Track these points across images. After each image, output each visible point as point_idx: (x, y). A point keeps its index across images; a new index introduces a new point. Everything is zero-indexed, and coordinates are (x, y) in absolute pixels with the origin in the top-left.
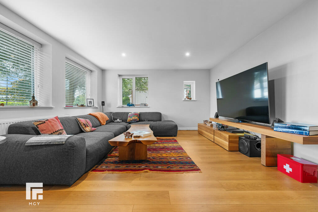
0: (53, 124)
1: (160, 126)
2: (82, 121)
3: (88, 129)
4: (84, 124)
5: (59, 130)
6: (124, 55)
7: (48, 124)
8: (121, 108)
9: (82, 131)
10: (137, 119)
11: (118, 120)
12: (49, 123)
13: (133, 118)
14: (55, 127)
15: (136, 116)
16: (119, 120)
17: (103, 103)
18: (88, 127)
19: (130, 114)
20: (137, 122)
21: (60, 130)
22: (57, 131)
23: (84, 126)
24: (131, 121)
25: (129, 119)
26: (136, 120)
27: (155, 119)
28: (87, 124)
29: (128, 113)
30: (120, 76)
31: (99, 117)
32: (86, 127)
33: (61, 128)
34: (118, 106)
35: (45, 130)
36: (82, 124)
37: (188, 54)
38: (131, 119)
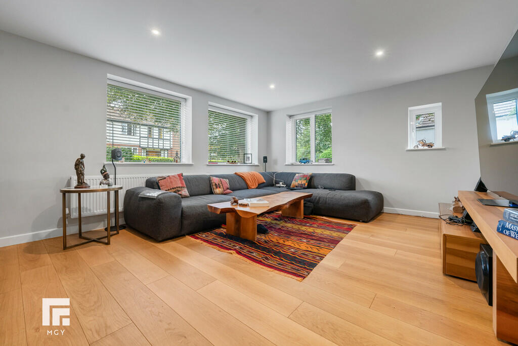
0: (172, 180)
1: (332, 198)
2: (216, 180)
3: (218, 191)
4: (216, 185)
5: (177, 187)
6: (272, 86)
7: (167, 180)
8: (291, 166)
9: (211, 193)
10: (305, 184)
11: (281, 184)
12: (169, 180)
13: (300, 182)
14: (174, 183)
15: (305, 178)
16: (283, 184)
17: (265, 159)
18: (220, 188)
19: (297, 175)
20: (305, 188)
21: (179, 187)
22: (175, 188)
23: (214, 187)
24: (296, 187)
25: (294, 183)
26: (303, 186)
27: (336, 185)
28: (221, 184)
29: (295, 174)
30: (290, 116)
31: (246, 178)
32: (217, 188)
33: (180, 185)
34: (286, 164)
35: (164, 186)
36: (214, 184)
37: (380, 53)
38: (296, 184)
